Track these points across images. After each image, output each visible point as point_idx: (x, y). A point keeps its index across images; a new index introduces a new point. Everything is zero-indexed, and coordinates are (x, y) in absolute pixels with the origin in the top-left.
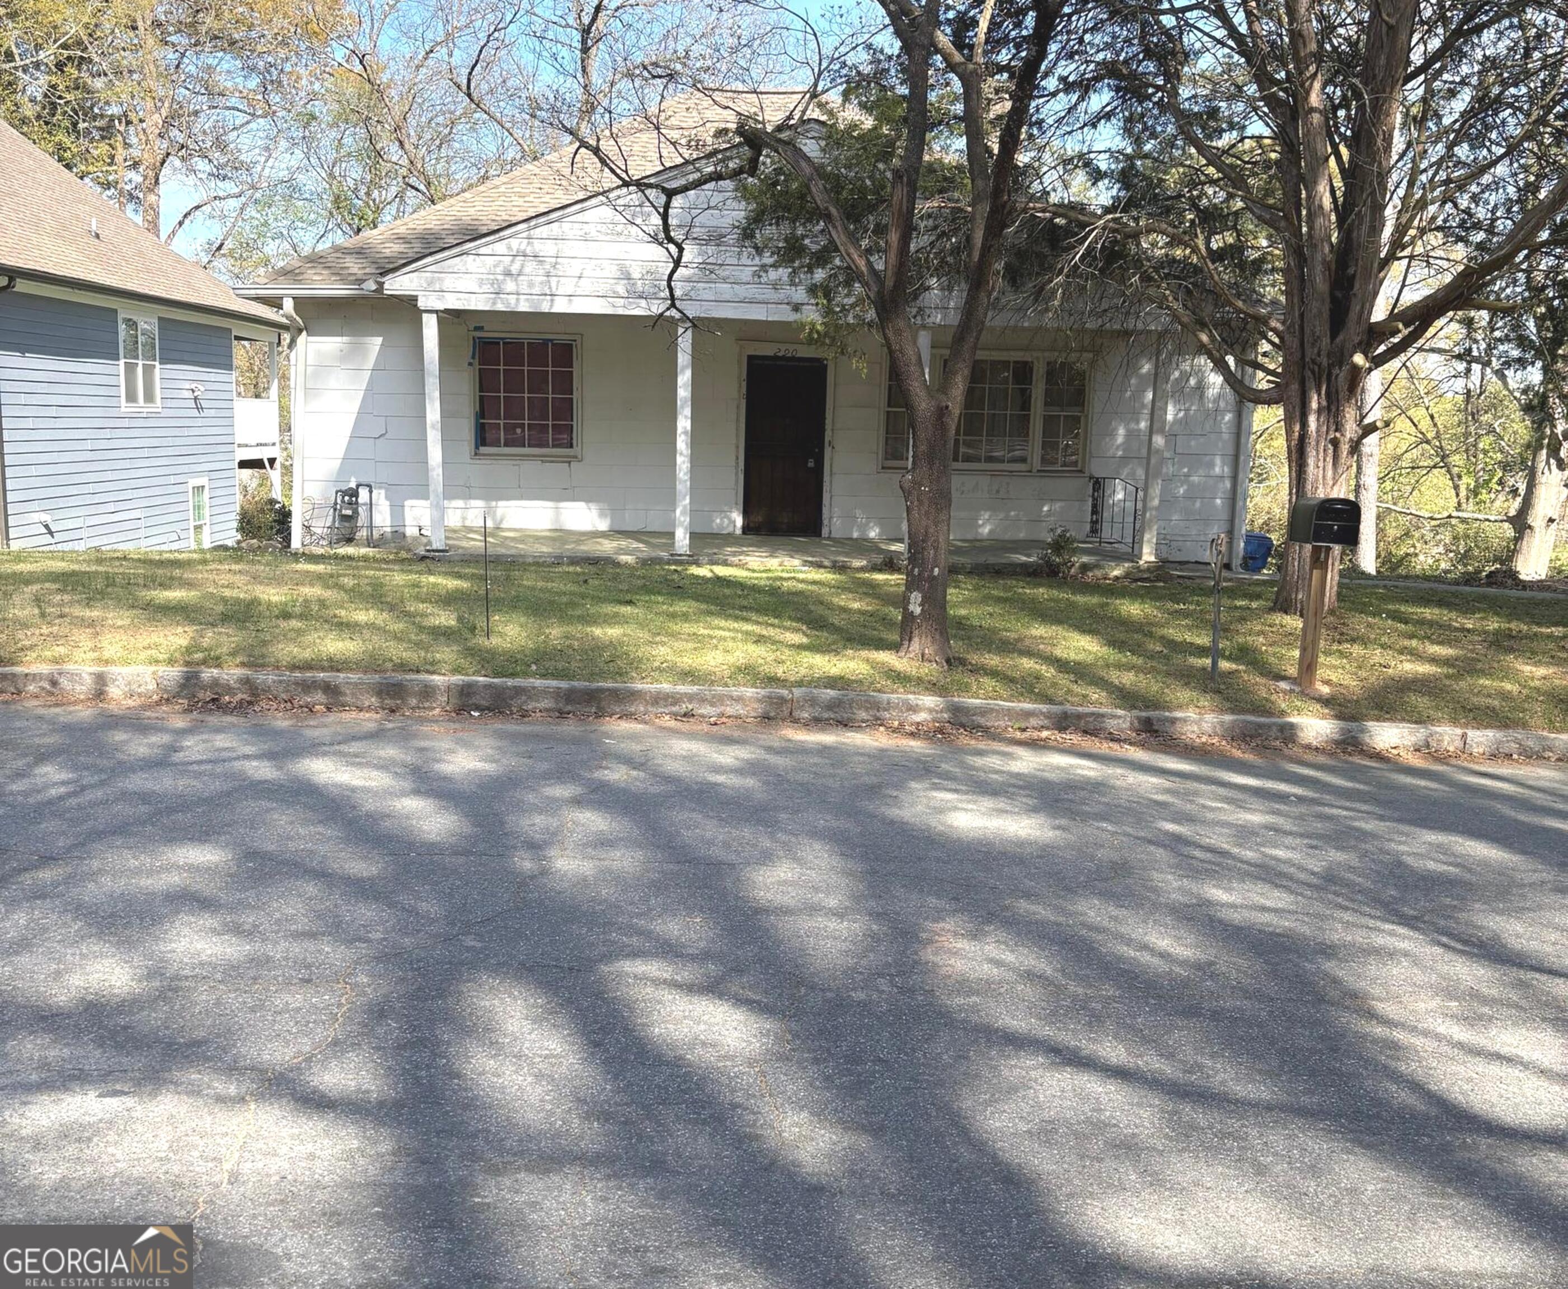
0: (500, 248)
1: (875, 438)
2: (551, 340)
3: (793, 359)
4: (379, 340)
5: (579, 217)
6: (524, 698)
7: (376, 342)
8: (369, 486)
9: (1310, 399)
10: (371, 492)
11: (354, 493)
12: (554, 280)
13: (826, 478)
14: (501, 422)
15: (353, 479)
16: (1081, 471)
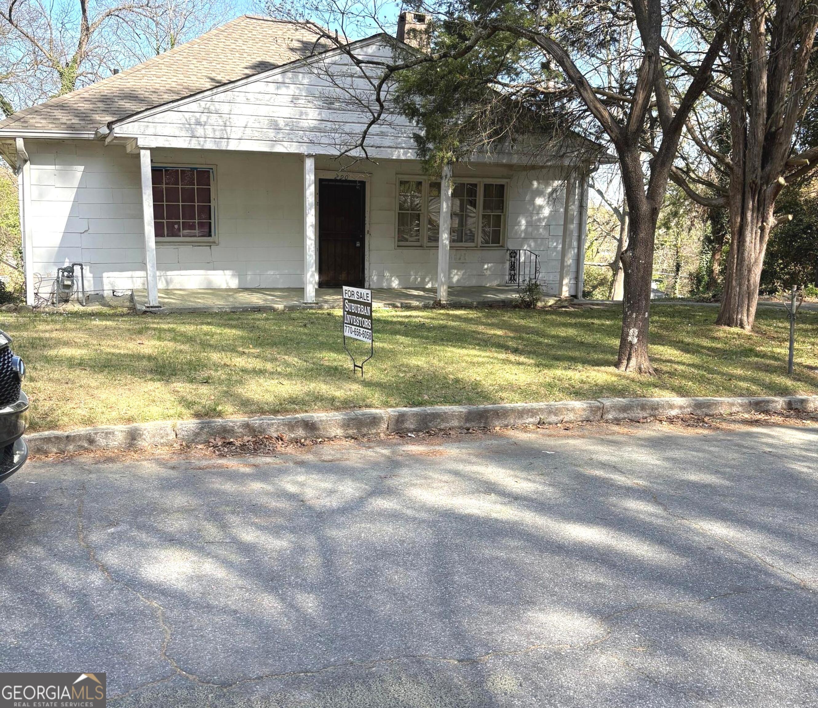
0: (194, 107)
1: (392, 228)
2: (196, 168)
3: (346, 181)
4: (82, 168)
5: (243, 89)
6: (439, 420)
7: (79, 170)
8: (81, 265)
9: (748, 203)
10: (82, 269)
11: (70, 270)
12: (228, 129)
13: (367, 253)
14: (165, 221)
15: (67, 260)
16: (501, 246)
